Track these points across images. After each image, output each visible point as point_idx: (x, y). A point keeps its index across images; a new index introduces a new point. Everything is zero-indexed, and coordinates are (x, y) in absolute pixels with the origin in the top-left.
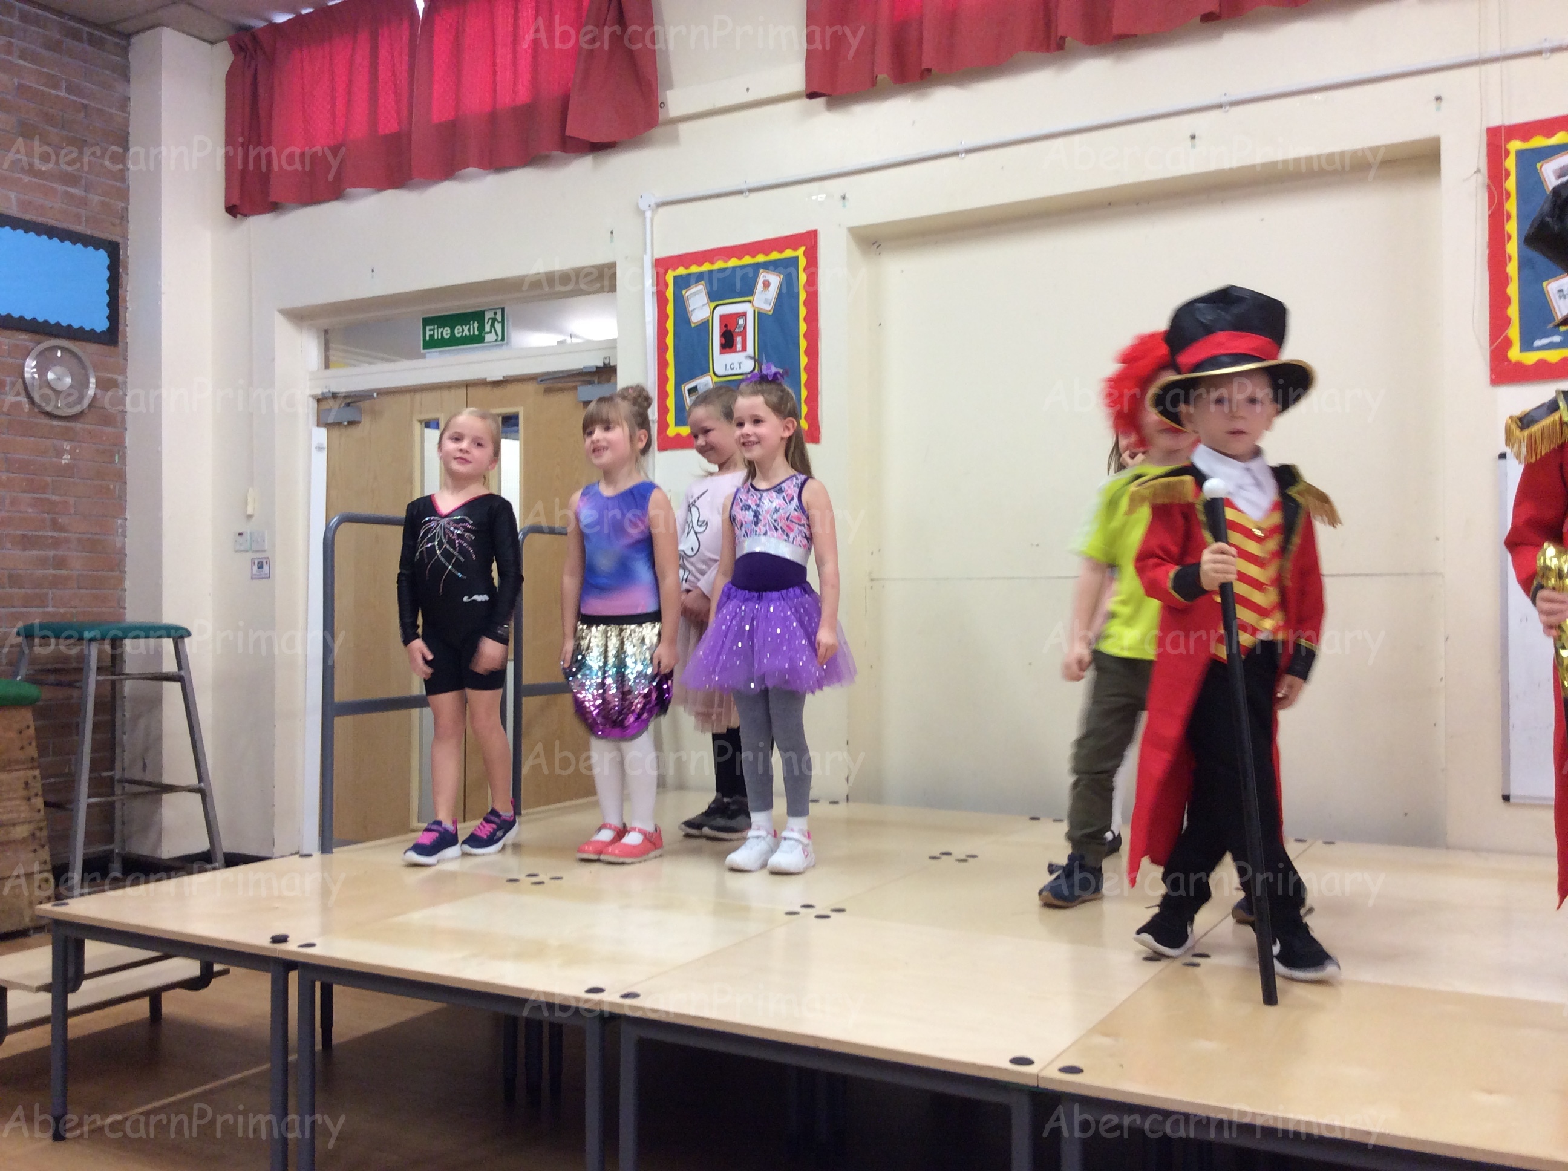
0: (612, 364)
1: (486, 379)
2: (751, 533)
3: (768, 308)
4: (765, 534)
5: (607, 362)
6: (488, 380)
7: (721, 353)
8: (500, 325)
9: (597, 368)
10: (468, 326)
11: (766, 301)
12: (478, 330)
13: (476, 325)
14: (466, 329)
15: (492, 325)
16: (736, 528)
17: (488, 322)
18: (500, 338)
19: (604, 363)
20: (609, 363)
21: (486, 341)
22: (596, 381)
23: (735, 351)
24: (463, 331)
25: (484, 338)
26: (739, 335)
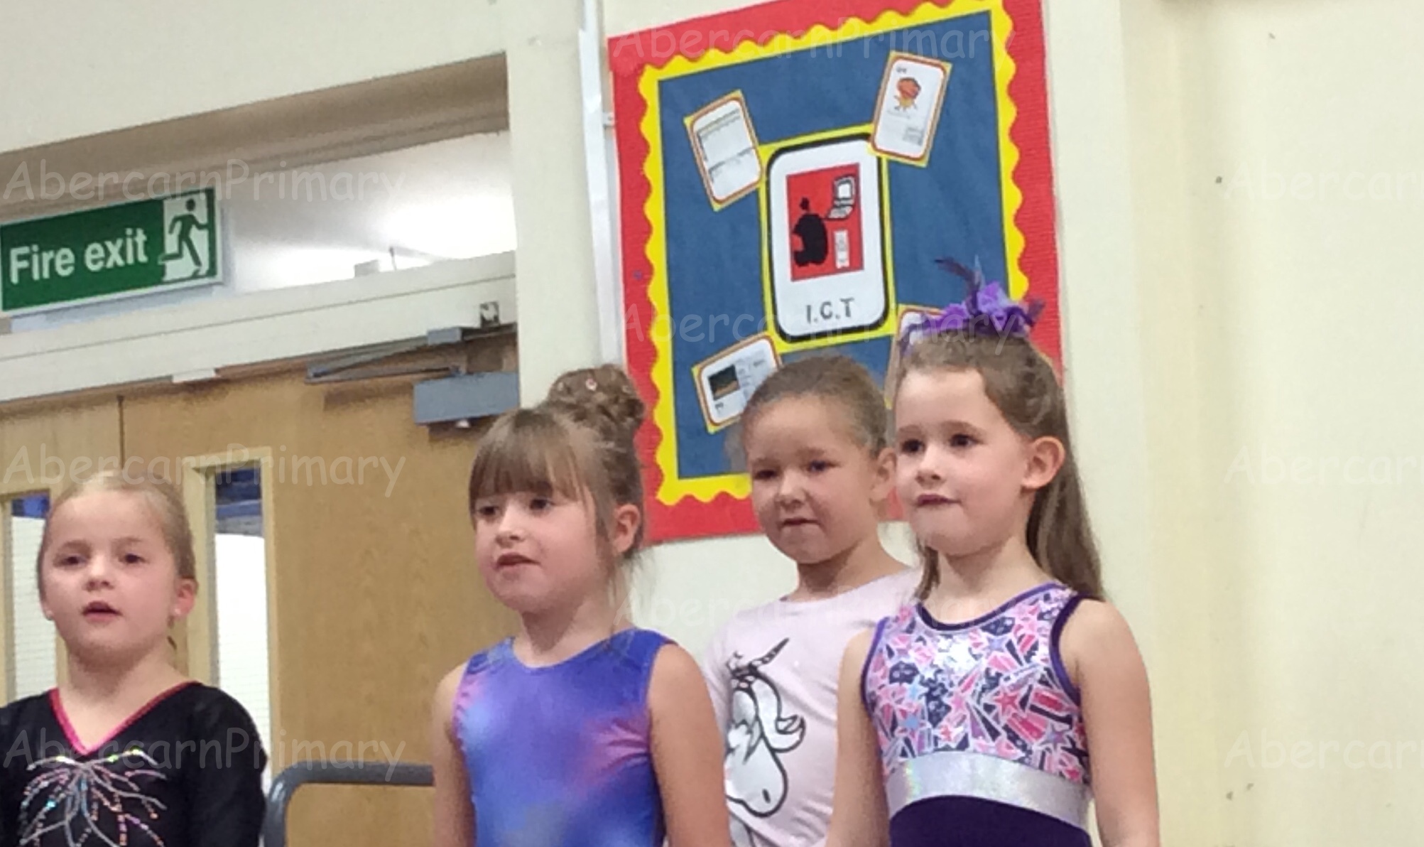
0: (503, 320)
1: (170, 377)
2: (921, 746)
3: (915, 150)
4: (963, 745)
5: (489, 315)
6: (177, 380)
7: (795, 277)
8: (205, 233)
9: (466, 331)
10: (119, 242)
11: (911, 134)
12: (147, 253)
13: (141, 237)
14: (114, 249)
15: (184, 237)
16: (881, 733)
17: (171, 231)
18: (205, 267)
19: (483, 320)
20: (496, 318)
21: (168, 277)
22: (463, 370)
23: (835, 271)
24: (107, 253)
25: (162, 271)
26: (842, 228)
